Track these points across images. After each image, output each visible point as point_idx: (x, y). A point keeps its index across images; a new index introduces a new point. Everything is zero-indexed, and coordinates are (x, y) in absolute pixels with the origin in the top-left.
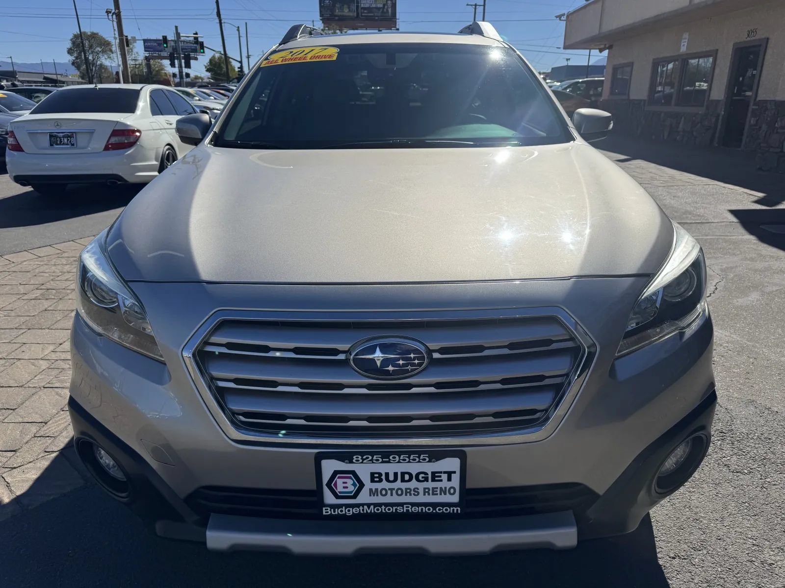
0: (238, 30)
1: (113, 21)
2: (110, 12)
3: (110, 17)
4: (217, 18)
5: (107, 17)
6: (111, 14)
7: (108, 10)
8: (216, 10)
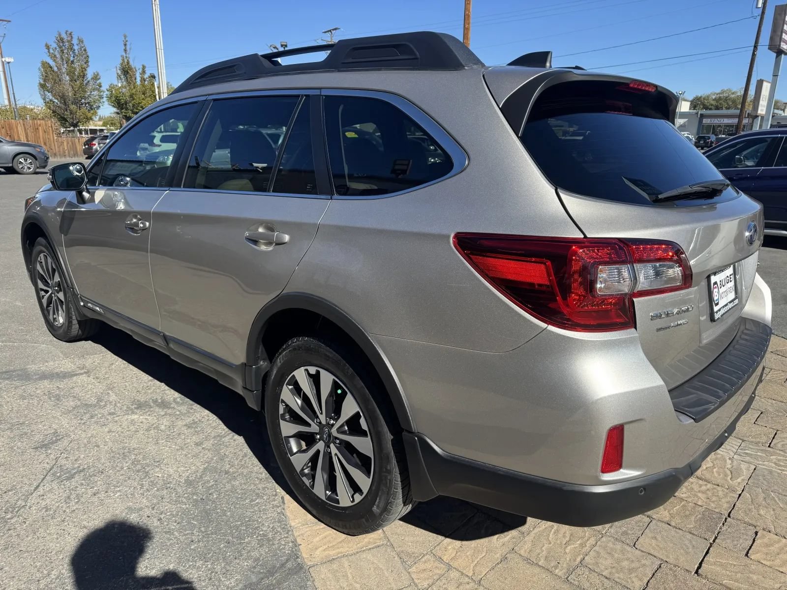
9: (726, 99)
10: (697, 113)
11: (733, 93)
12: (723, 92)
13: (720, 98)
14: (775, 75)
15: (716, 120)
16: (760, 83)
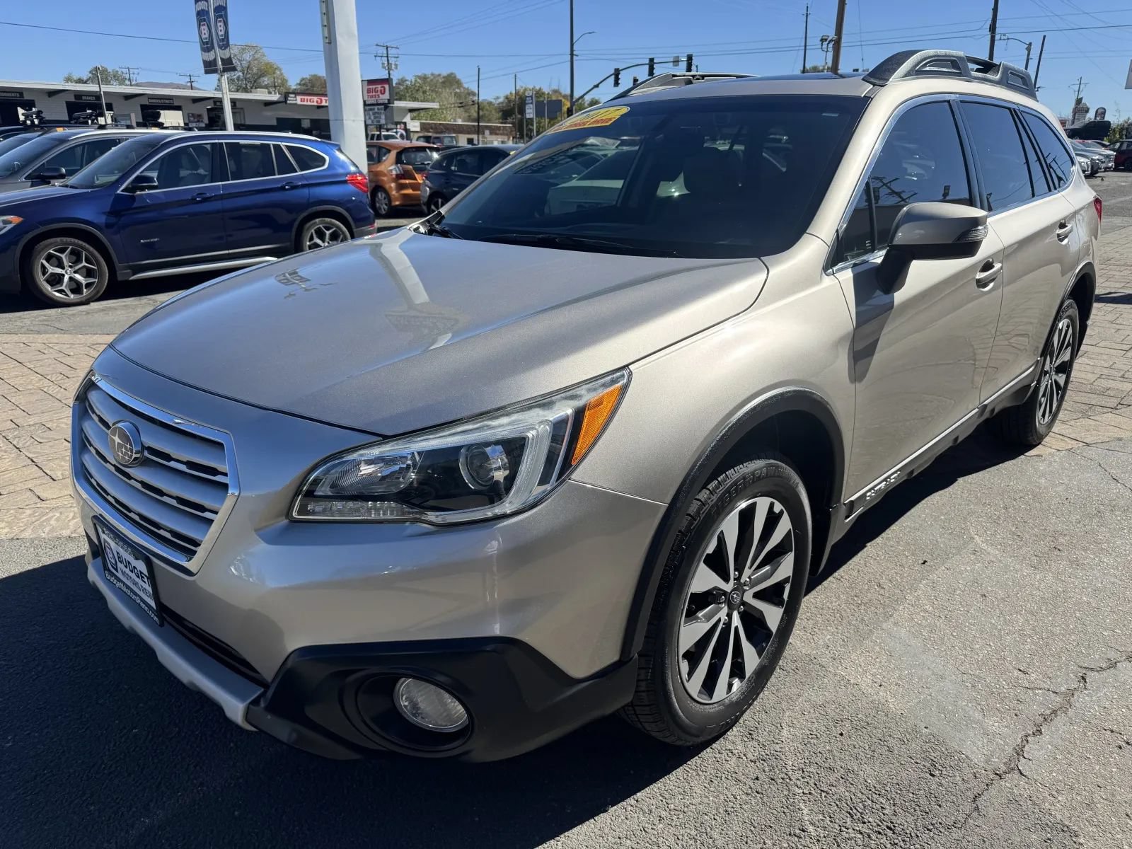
0: (1029, 49)
1: (827, 51)
2: (826, 40)
3: (825, 46)
4: (989, 33)
5: (820, 47)
6: (827, 42)
7: (824, 38)
8: (989, 22)
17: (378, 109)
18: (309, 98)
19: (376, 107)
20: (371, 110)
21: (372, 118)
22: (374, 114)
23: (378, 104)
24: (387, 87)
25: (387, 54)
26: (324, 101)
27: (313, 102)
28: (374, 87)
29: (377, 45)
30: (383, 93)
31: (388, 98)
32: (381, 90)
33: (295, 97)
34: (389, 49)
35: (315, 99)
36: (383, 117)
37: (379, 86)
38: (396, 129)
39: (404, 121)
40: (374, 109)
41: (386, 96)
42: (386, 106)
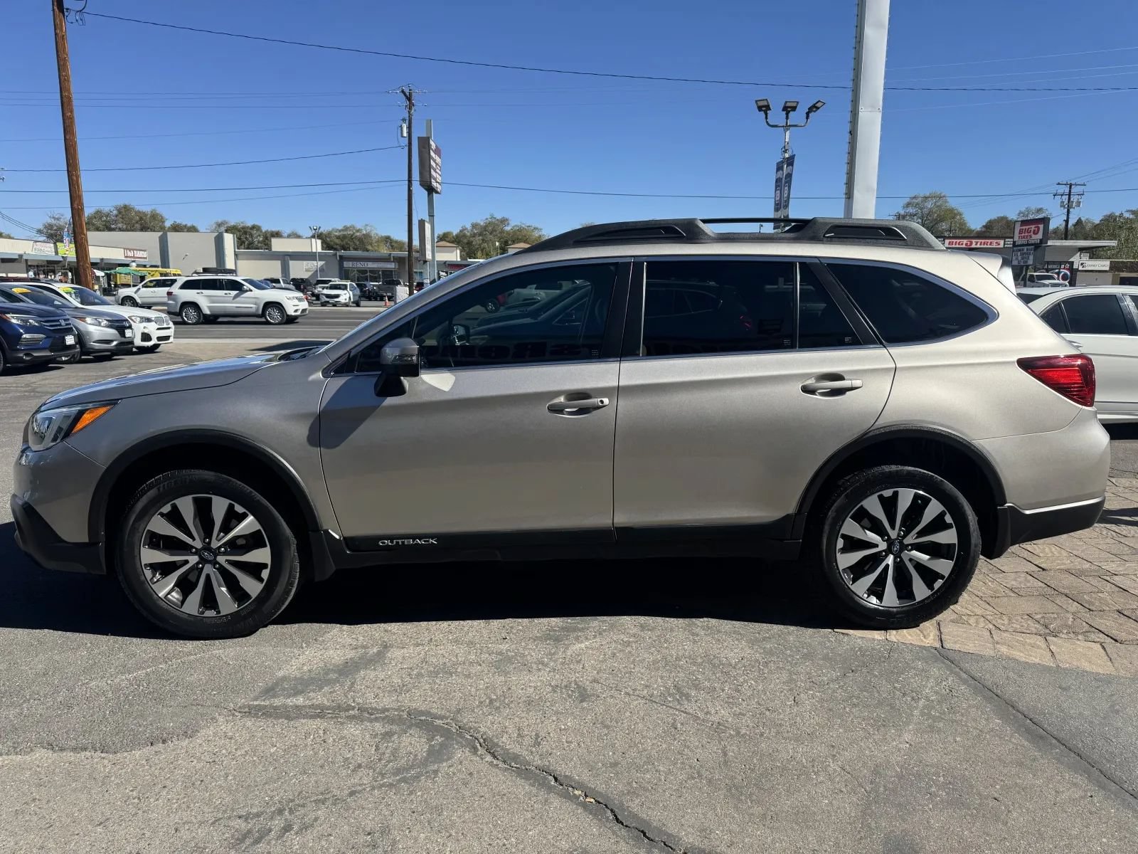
9: (352, 238)
10: (335, 255)
11: (358, 231)
12: (346, 228)
13: (344, 237)
14: (431, 216)
15: (358, 263)
16: (422, 223)
17: (1027, 250)
18: (958, 241)
19: (1025, 248)
20: (1020, 250)
21: (1020, 258)
22: (1022, 254)
23: (1028, 245)
24: (1041, 226)
25: (1070, 191)
26: (974, 244)
27: (962, 244)
28: (1027, 227)
29: (1059, 184)
30: (1036, 233)
31: (1041, 237)
32: (1034, 230)
33: (944, 240)
34: (1073, 187)
35: (965, 241)
36: (1031, 257)
37: (1033, 226)
38: (1059, 269)
39: (1071, 260)
40: (1023, 250)
41: (1040, 236)
42: (1038, 246)
